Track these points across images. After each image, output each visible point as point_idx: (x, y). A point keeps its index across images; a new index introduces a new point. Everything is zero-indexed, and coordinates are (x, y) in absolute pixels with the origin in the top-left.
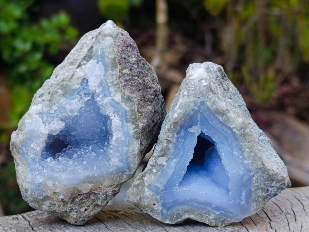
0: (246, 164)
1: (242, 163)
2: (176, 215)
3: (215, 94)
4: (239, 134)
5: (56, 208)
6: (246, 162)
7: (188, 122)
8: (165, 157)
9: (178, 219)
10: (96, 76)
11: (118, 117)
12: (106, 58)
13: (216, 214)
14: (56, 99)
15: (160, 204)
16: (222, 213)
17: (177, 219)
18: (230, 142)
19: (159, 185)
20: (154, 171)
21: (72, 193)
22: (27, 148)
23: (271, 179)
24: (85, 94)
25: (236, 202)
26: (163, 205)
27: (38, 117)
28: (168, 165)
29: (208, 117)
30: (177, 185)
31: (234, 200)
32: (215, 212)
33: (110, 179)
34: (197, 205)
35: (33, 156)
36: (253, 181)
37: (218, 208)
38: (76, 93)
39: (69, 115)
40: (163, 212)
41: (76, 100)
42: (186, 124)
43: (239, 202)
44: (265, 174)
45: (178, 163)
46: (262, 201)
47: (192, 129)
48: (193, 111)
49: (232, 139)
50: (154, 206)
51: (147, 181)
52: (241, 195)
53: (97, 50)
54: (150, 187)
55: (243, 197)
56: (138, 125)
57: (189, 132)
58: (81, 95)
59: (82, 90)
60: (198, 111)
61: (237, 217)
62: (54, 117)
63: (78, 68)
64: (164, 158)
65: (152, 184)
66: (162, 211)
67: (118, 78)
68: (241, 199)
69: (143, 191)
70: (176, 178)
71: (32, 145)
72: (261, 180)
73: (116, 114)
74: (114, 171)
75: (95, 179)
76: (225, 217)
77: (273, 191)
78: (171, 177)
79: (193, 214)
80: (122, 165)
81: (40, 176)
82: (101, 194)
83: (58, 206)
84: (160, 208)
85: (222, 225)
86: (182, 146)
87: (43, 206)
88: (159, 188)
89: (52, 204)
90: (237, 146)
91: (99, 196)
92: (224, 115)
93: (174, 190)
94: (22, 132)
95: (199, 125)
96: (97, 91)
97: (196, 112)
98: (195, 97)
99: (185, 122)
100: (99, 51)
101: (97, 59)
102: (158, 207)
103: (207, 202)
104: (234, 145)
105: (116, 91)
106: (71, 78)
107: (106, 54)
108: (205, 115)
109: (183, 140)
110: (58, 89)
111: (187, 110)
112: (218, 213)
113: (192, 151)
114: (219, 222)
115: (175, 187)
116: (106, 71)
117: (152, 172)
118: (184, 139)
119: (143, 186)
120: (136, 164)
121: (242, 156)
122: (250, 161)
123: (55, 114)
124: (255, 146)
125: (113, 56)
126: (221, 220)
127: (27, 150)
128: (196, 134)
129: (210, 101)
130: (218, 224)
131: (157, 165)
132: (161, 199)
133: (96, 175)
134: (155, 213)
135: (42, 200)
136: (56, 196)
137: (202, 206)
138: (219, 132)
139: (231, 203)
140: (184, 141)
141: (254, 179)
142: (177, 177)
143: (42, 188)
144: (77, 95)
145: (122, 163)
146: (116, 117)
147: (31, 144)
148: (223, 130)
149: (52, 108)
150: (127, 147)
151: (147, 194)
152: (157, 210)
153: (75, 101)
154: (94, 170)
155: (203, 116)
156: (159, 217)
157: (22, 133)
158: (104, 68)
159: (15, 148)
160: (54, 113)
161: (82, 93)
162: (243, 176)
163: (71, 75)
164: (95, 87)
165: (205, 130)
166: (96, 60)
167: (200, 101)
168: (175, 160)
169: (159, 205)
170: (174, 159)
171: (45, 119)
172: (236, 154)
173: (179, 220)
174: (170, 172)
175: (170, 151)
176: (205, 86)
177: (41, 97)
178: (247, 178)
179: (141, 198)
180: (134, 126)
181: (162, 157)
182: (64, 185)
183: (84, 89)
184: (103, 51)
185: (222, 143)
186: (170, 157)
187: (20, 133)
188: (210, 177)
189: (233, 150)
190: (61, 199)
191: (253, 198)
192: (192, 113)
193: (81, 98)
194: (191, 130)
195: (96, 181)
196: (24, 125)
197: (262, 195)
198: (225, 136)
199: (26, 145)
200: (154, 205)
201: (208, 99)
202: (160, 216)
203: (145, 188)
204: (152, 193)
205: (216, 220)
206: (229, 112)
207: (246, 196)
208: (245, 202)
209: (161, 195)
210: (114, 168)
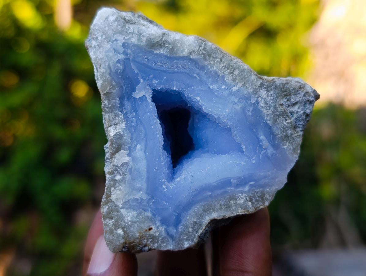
0: (238, 91)
1: (232, 94)
2: (191, 227)
3: (135, 23)
4: (201, 57)
6: (235, 89)
7: (124, 85)
8: (122, 151)
9: (198, 230)
13: (245, 192)
15: (158, 223)
16: (252, 186)
17: (197, 232)
18: (197, 77)
19: (139, 196)
20: (118, 177)
23: (285, 93)
25: (261, 156)
26: (164, 222)
28: (134, 159)
29: (146, 60)
30: (163, 180)
31: (255, 156)
32: (242, 190)
34: (210, 193)
36: (262, 110)
37: (242, 182)
40: (170, 233)
42: (124, 89)
43: (264, 153)
44: (271, 90)
45: (146, 147)
46: (295, 134)
47: (137, 91)
48: (120, 63)
49: (198, 71)
50: (152, 231)
51: (117, 199)
52: (259, 141)
54: (128, 205)
55: (265, 143)
57: (135, 98)
60: (128, 59)
61: (277, 180)
64: (122, 153)
65: (127, 199)
66: (167, 233)
68: (263, 147)
69: (120, 218)
70: (155, 170)
72: (272, 101)
76: (261, 189)
77: (298, 110)
78: (148, 172)
79: (214, 210)
84: (162, 229)
85: (265, 203)
86: (136, 122)
88: (142, 200)
90: (209, 77)
92: (166, 44)
93: (165, 190)
95: (142, 81)
97: (126, 62)
98: (109, 41)
99: (122, 87)
102: (158, 229)
103: (222, 181)
104: (205, 78)
108: (139, 59)
109: (134, 114)
111: (109, 65)
112: (247, 188)
113: (155, 121)
114: (256, 201)
115: (164, 186)
117: (117, 180)
118: (134, 111)
119: (117, 209)
121: (225, 85)
122: (240, 85)
124: (233, 59)
126: (258, 197)
128: (147, 96)
129: (133, 36)
130: (258, 206)
131: (117, 168)
132: (154, 215)
134: (160, 241)
137: (219, 192)
138: (174, 72)
139: (254, 162)
140: (136, 113)
141: (261, 106)
142: (157, 168)
148: (177, 67)
151: (129, 218)
152: (159, 235)
155: (138, 62)
156: (170, 245)
162: (243, 110)
165: (154, 82)
167: (121, 44)
168: (139, 147)
169: (158, 225)
170: (136, 146)
172: (215, 87)
173: (200, 232)
174: (142, 166)
175: (125, 138)
176: (114, 21)
178: (251, 109)
179: (125, 229)
181: (117, 152)
185: (189, 86)
186: (130, 147)
188: (208, 151)
189: (209, 85)
191: (279, 136)
192: (120, 66)
194: (138, 95)
197: (288, 123)
198: (185, 73)
200: (150, 229)
201: (130, 35)
202: (171, 242)
203: (121, 210)
204: (134, 213)
205: (251, 200)
206: (169, 35)
207: (267, 138)
208: (272, 148)
209: (151, 207)
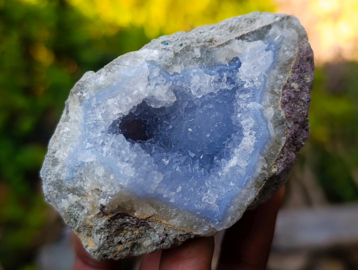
5: (81, 214)
10: (256, 66)
11: (255, 138)
12: (282, 52)
14: (186, 59)
21: (122, 206)
22: (100, 102)
24: (228, 78)
27: (147, 66)
33: (185, 218)
35: (100, 117)
38: (218, 68)
39: (190, 92)
41: (213, 77)
53: (275, 35)
56: (271, 167)
58: (222, 77)
59: (227, 70)
62: (170, 80)
63: (238, 40)
67: (282, 87)
71: (110, 102)
73: (254, 133)
74: (199, 211)
75: (164, 206)
80: (215, 209)
81: (92, 152)
82: (157, 232)
83: (88, 212)
87: (63, 200)
89: (79, 204)
91: (152, 233)
94: (109, 73)
96: (246, 86)
100: (278, 37)
101: (270, 45)
105: (272, 102)
106: (222, 45)
107: (284, 46)
110: (198, 47)
116: (273, 67)
120: (235, 220)
123: (174, 77)
125: (292, 55)
127: (98, 105)
133: (171, 201)
135: (68, 190)
136: (97, 196)
143: (82, 172)
144: (217, 72)
145: (218, 206)
146: (253, 136)
147: (111, 98)
149: (174, 66)
150: (240, 189)
153: (211, 79)
154: (176, 192)
157: (106, 75)
158: (272, 62)
159: (81, 93)
160: (172, 76)
161: (225, 74)
163: (225, 41)
164: (246, 78)
166: (266, 46)
171: (156, 74)
177: (165, 44)
180: (266, 166)
182: (121, 187)
183: (231, 71)
184: (282, 41)
187: (105, 73)
190: (101, 205)
193: (220, 81)
195: (164, 210)
196: (117, 66)
199: (101, 95)
210: (203, 207)
